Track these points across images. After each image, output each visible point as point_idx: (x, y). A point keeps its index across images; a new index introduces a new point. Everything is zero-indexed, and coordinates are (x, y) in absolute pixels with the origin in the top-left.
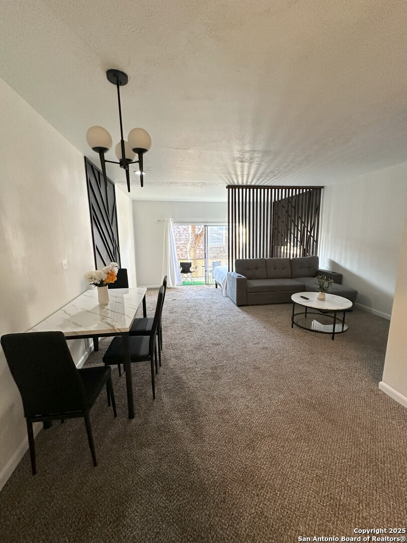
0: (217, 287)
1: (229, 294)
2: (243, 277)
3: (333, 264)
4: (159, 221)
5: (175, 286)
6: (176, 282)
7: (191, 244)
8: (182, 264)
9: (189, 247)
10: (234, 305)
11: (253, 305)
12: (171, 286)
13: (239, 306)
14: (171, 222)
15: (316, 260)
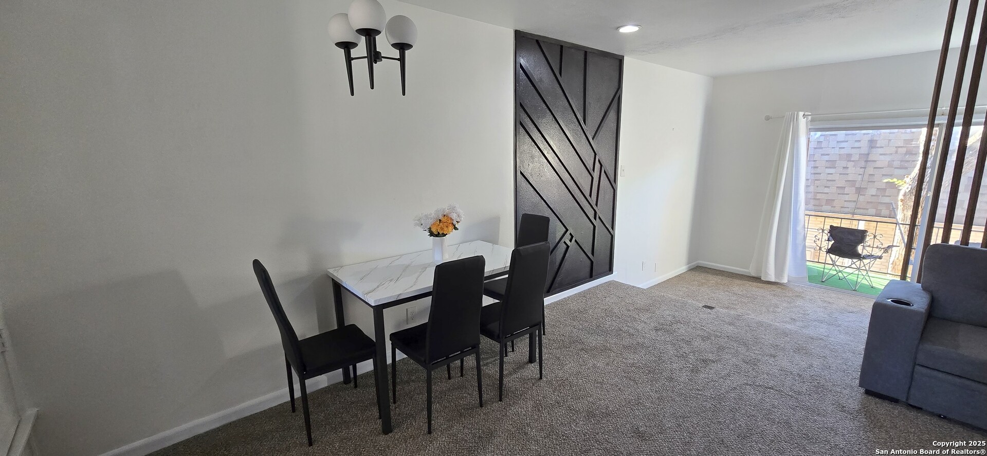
4: (768, 119)
5: (785, 281)
6: (789, 272)
9: (906, 186)
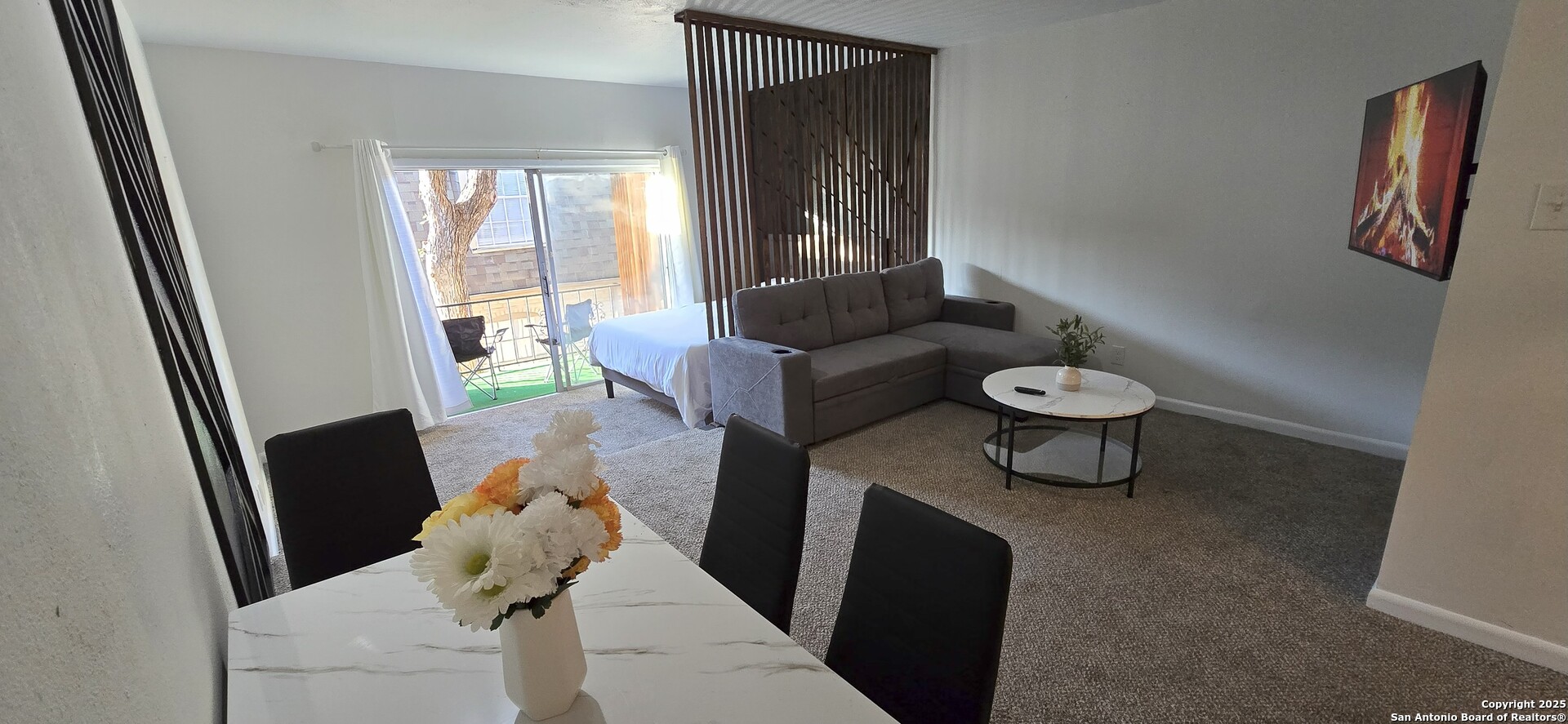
0: (611, 395)
2: (794, 352)
3: (980, 276)
4: (318, 148)
6: (446, 401)
7: (439, 242)
8: (451, 327)
9: (428, 254)
12: (430, 421)
14: (382, 155)
15: (934, 269)
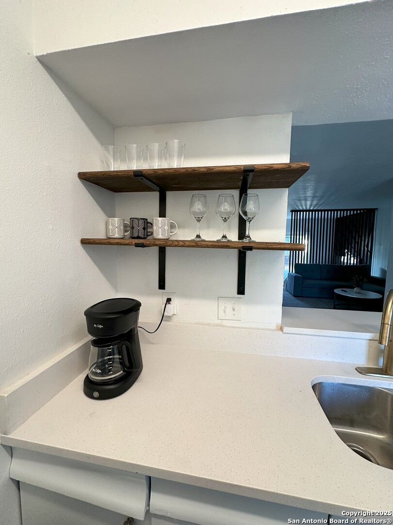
1: (289, 289)
2: (300, 276)
10: (291, 296)
11: (306, 297)
13: (295, 296)
